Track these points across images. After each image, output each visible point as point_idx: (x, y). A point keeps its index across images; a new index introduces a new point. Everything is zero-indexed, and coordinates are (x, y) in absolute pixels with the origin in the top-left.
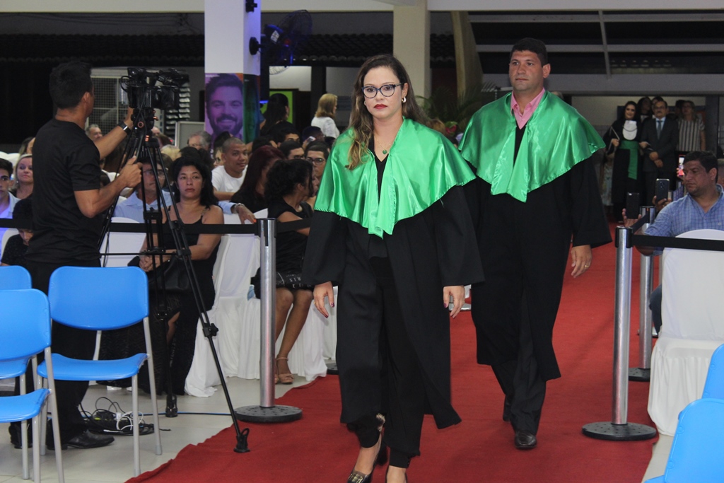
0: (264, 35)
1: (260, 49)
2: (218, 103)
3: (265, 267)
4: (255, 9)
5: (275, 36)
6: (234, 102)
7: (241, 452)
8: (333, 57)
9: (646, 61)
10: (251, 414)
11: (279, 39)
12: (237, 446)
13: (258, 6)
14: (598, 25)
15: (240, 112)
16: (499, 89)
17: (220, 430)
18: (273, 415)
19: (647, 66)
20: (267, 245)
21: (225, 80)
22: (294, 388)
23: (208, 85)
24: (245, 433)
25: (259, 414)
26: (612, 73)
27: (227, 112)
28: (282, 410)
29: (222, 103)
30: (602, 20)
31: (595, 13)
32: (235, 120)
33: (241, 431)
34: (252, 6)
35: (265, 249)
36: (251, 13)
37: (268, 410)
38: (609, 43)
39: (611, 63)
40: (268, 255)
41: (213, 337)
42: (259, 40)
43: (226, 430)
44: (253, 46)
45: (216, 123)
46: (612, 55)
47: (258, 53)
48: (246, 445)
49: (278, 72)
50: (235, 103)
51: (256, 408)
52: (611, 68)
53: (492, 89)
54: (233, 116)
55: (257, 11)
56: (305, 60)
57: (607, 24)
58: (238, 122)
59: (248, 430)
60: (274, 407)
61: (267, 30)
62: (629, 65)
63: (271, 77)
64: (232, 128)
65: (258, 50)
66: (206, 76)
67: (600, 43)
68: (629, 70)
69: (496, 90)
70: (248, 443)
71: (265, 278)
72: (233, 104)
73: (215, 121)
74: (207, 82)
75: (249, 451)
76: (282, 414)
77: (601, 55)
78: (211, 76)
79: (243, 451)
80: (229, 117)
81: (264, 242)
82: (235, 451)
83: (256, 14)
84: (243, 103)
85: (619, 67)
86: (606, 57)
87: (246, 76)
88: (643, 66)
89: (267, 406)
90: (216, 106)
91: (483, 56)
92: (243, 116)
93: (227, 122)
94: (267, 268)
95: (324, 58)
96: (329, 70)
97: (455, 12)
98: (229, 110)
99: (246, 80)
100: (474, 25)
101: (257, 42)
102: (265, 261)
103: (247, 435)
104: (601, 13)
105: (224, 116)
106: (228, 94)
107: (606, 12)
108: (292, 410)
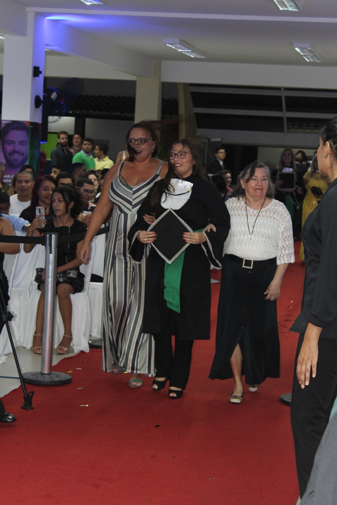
0: (45, 94)
1: (42, 104)
2: (9, 142)
3: (49, 269)
4: (40, 75)
5: (54, 96)
6: (22, 141)
7: (27, 409)
8: (91, 111)
9: (312, 125)
10: (34, 378)
11: (57, 98)
12: (24, 405)
13: (43, 72)
14: (280, 97)
15: (26, 149)
16: (209, 139)
17: (11, 390)
18: (50, 380)
19: (313, 128)
20: (51, 253)
21: (16, 125)
22: (65, 358)
23: (4, 128)
24: (31, 394)
25: (40, 378)
26: (288, 132)
27: (17, 149)
28: (57, 376)
29: (13, 142)
30: (283, 94)
31: (279, 89)
32: (22, 155)
33: (28, 393)
34: (38, 72)
35: (49, 256)
36: (37, 78)
37: (47, 375)
38: (287, 110)
39: (288, 125)
40: (51, 260)
41: (9, 322)
42: (42, 97)
43: (15, 390)
44: (37, 102)
45: (8, 156)
46: (289, 119)
47: (41, 107)
48: (31, 404)
49: (54, 122)
50: (23, 143)
51: (38, 374)
52: (288, 128)
53: (205, 140)
54: (21, 152)
55: (41, 77)
56: (70, 112)
57: (287, 97)
58: (24, 156)
59: (33, 392)
60: (51, 373)
61: (47, 91)
62: (300, 127)
63: (49, 124)
64: (20, 160)
65: (40, 105)
66: (3, 122)
67: (281, 110)
68: (300, 130)
69: (207, 141)
70: (33, 402)
71: (48, 277)
72: (21, 143)
73: (8, 154)
74: (3, 126)
75: (33, 408)
76: (57, 379)
77: (281, 119)
78: (6, 122)
79: (29, 408)
80: (18, 152)
81: (48, 251)
82: (22, 408)
83: (40, 79)
84: (29, 142)
85: (294, 128)
86: (285, 120)
87: (32, 123)
88: (310, 128)
89: (46, 373)
90: (9, 144)
91: (198, 116)
92: (28, 152)
93: (16, 156)
94: (50, 270)
95: (84, 112)
96: (88, 120)
97: (180, 83)
98: (18, 147)
99: (31, 126)
100: (193, 94)
101: (41, 99)
102: (49, 265)
103: (32, 396)
104: (282, 90)
105: (14, 152)
106: (18, 136)
107: (287, 89)
108: (64, 376)
